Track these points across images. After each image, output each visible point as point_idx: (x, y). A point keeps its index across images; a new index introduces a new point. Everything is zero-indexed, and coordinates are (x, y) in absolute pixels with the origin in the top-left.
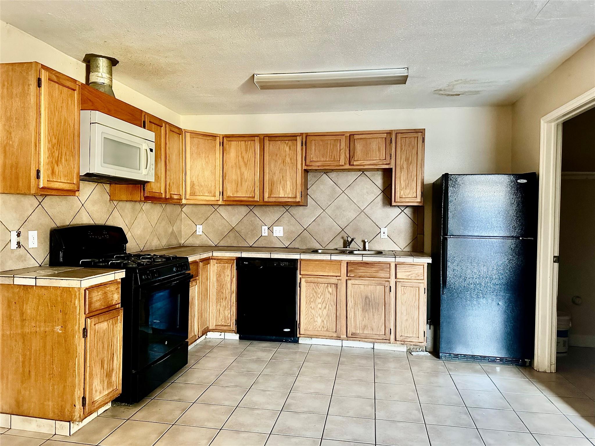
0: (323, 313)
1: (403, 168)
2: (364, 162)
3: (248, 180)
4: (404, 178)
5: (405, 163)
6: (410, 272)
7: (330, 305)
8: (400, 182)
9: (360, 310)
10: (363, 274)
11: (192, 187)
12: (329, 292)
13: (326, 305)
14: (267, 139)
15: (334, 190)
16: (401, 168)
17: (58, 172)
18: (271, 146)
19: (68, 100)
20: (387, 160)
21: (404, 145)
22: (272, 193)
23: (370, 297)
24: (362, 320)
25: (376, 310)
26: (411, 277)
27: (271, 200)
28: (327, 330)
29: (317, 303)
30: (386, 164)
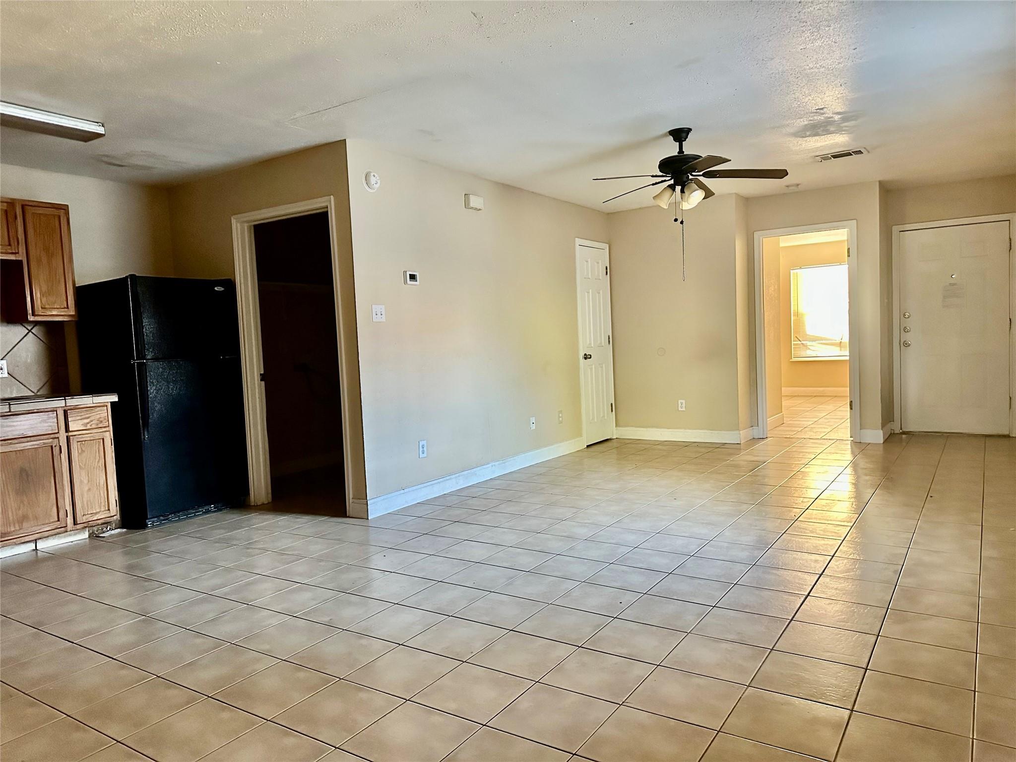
1: (42, 261)
4: (45, 277)
5: (44, 254)
6: (88, 418)
8: (40, 284)
9: (13, 493)
16: (37, 262)
20: (12, 247)
21: (38, 225)
24: (18, 508)
25: (40, 487)
26: (90, 426)
30: (12, 253)
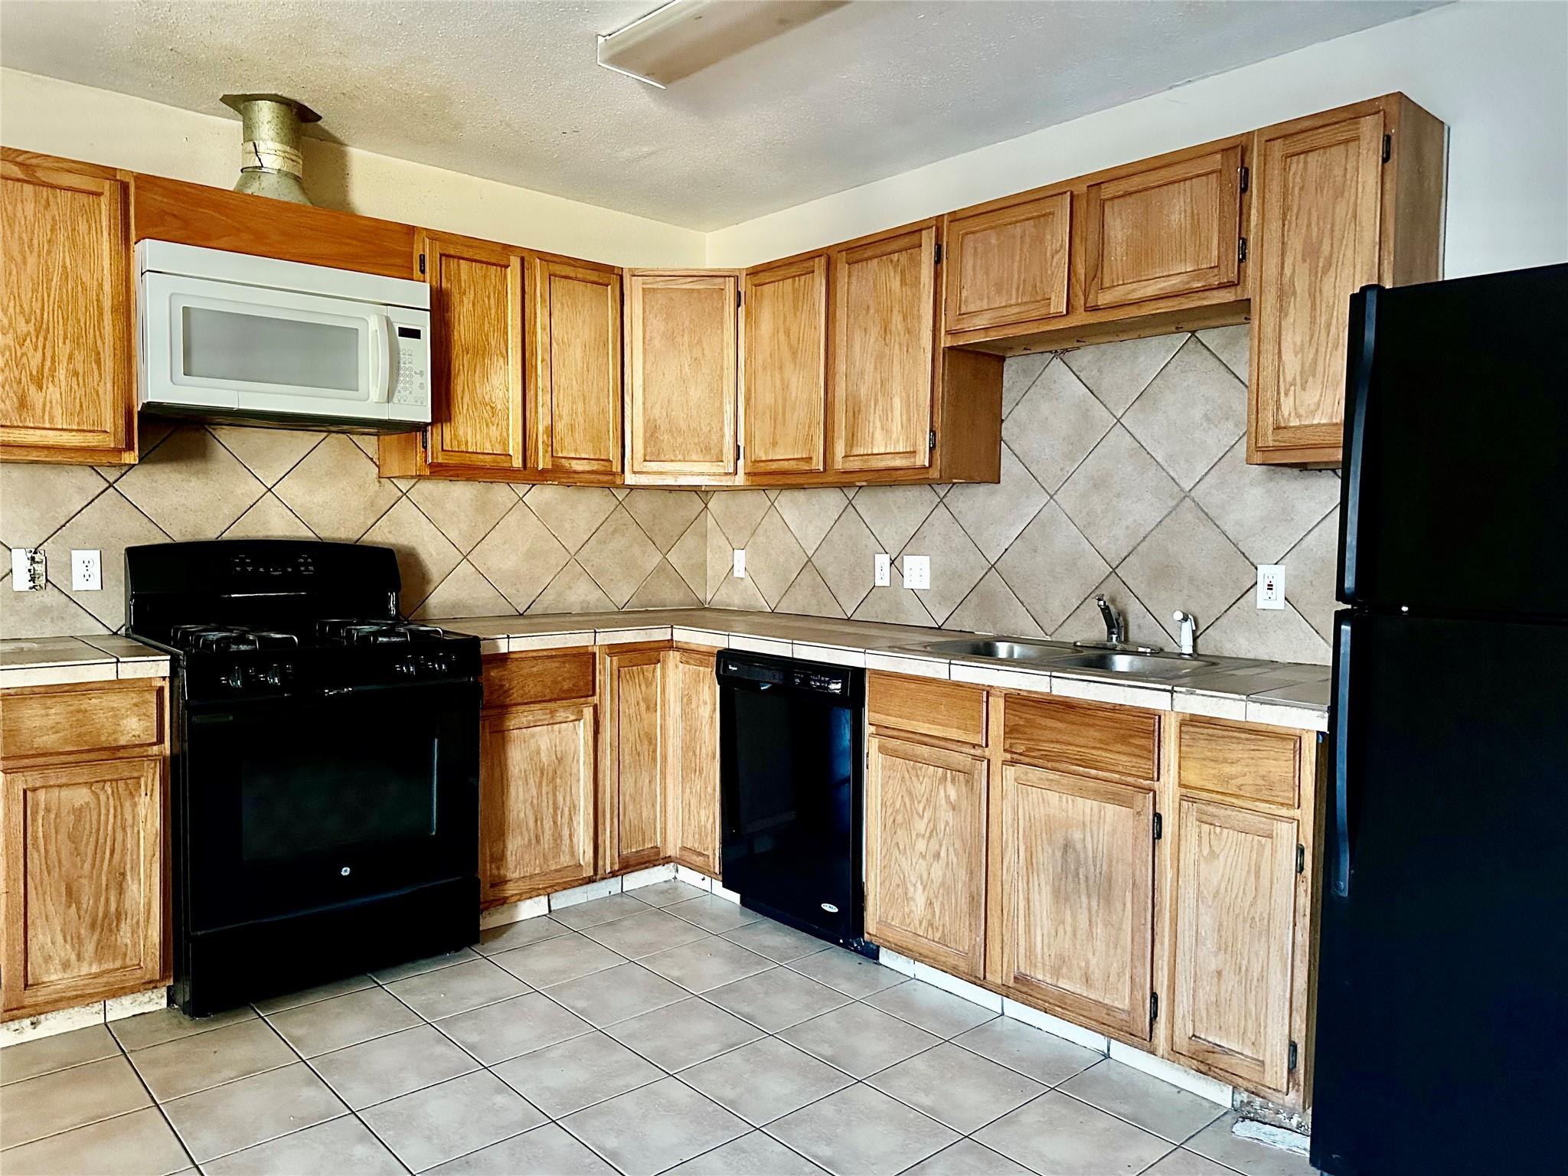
0: (932, 875)
1: (1294, 293)
2: (1134, 290)
3: (798, 402)
4: (1298, 340)
5: (1303, 269)
6: (1236, 761)
7: (951, 849)
8: (1280, 357)
9: (1047, 890)
10: (1056, 748)
11: (651, 436)
12: (947, 797)
13: (941, 845)
14: (844, 260)
15: (1085, 415)
16: (1281, 297)
17: (44, 405)
18: (854, 280)
19: (74, 222)
20: (1223, 269)
21: (1297, 190)
22: (855, 442)
23: (1079, 846)
24: (1053, 932)
25: (1102, 901)
26: (1240, 788)
27: (855, 464)
28: (942, 942)
29: (914, 837)
30: (1221, 286)
